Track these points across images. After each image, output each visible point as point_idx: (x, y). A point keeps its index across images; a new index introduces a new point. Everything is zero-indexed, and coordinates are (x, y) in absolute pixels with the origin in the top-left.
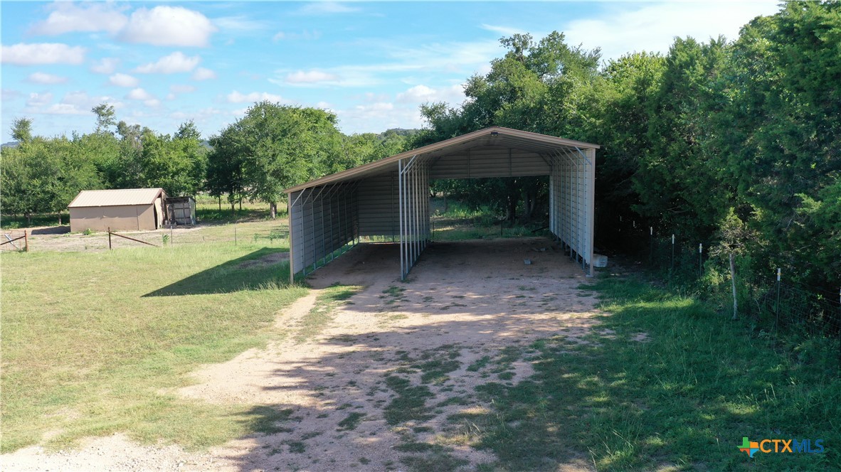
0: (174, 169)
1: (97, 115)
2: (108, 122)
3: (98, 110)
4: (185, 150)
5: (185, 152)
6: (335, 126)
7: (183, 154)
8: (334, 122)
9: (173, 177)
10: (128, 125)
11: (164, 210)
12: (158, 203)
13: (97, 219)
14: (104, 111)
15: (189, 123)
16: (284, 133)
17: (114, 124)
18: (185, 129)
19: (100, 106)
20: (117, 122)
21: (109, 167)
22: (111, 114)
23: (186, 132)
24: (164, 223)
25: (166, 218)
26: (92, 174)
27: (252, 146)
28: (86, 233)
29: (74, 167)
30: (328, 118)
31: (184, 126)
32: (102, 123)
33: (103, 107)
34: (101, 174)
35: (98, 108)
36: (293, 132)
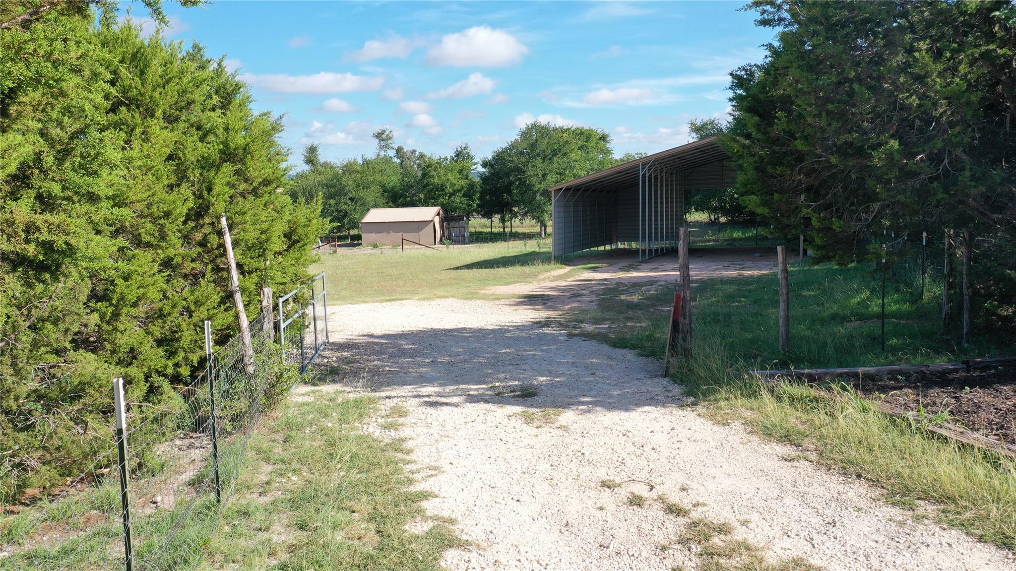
0: (451, 190)
1: (377, 141)
2: (387, 147)
3: (379, 136)
4: (460, 172)
5: (460, 174)
6: (607, 146)
7: (459, 176)
8: (607, 142)
9: (449, 197)
10: (405, 150)
11: (442, 227)
12: (437, 220)
13: (384, 234)
14: (384, 136)
15: (464, 146)
16: (555, 153)
17: (393, 148)
18: (461, 152)
19: (380, 131)
20: (396, 146)
21: (393, 188)
22: (390, 138)
23: (461, 155)
24: (441, 240)
25: (443, 235)
26: (377, 195)
27: (524, 166)
28: (375, 246)
29: (363, 188)
30: (600, 139)
31: (459, 149)
32: (381, 147)
33: (383, 132)
34: (386, 194)
35: (379, 133)
36: (563, 152)
